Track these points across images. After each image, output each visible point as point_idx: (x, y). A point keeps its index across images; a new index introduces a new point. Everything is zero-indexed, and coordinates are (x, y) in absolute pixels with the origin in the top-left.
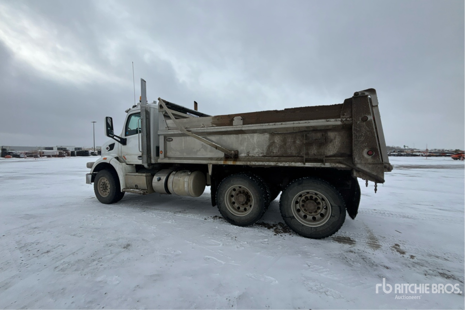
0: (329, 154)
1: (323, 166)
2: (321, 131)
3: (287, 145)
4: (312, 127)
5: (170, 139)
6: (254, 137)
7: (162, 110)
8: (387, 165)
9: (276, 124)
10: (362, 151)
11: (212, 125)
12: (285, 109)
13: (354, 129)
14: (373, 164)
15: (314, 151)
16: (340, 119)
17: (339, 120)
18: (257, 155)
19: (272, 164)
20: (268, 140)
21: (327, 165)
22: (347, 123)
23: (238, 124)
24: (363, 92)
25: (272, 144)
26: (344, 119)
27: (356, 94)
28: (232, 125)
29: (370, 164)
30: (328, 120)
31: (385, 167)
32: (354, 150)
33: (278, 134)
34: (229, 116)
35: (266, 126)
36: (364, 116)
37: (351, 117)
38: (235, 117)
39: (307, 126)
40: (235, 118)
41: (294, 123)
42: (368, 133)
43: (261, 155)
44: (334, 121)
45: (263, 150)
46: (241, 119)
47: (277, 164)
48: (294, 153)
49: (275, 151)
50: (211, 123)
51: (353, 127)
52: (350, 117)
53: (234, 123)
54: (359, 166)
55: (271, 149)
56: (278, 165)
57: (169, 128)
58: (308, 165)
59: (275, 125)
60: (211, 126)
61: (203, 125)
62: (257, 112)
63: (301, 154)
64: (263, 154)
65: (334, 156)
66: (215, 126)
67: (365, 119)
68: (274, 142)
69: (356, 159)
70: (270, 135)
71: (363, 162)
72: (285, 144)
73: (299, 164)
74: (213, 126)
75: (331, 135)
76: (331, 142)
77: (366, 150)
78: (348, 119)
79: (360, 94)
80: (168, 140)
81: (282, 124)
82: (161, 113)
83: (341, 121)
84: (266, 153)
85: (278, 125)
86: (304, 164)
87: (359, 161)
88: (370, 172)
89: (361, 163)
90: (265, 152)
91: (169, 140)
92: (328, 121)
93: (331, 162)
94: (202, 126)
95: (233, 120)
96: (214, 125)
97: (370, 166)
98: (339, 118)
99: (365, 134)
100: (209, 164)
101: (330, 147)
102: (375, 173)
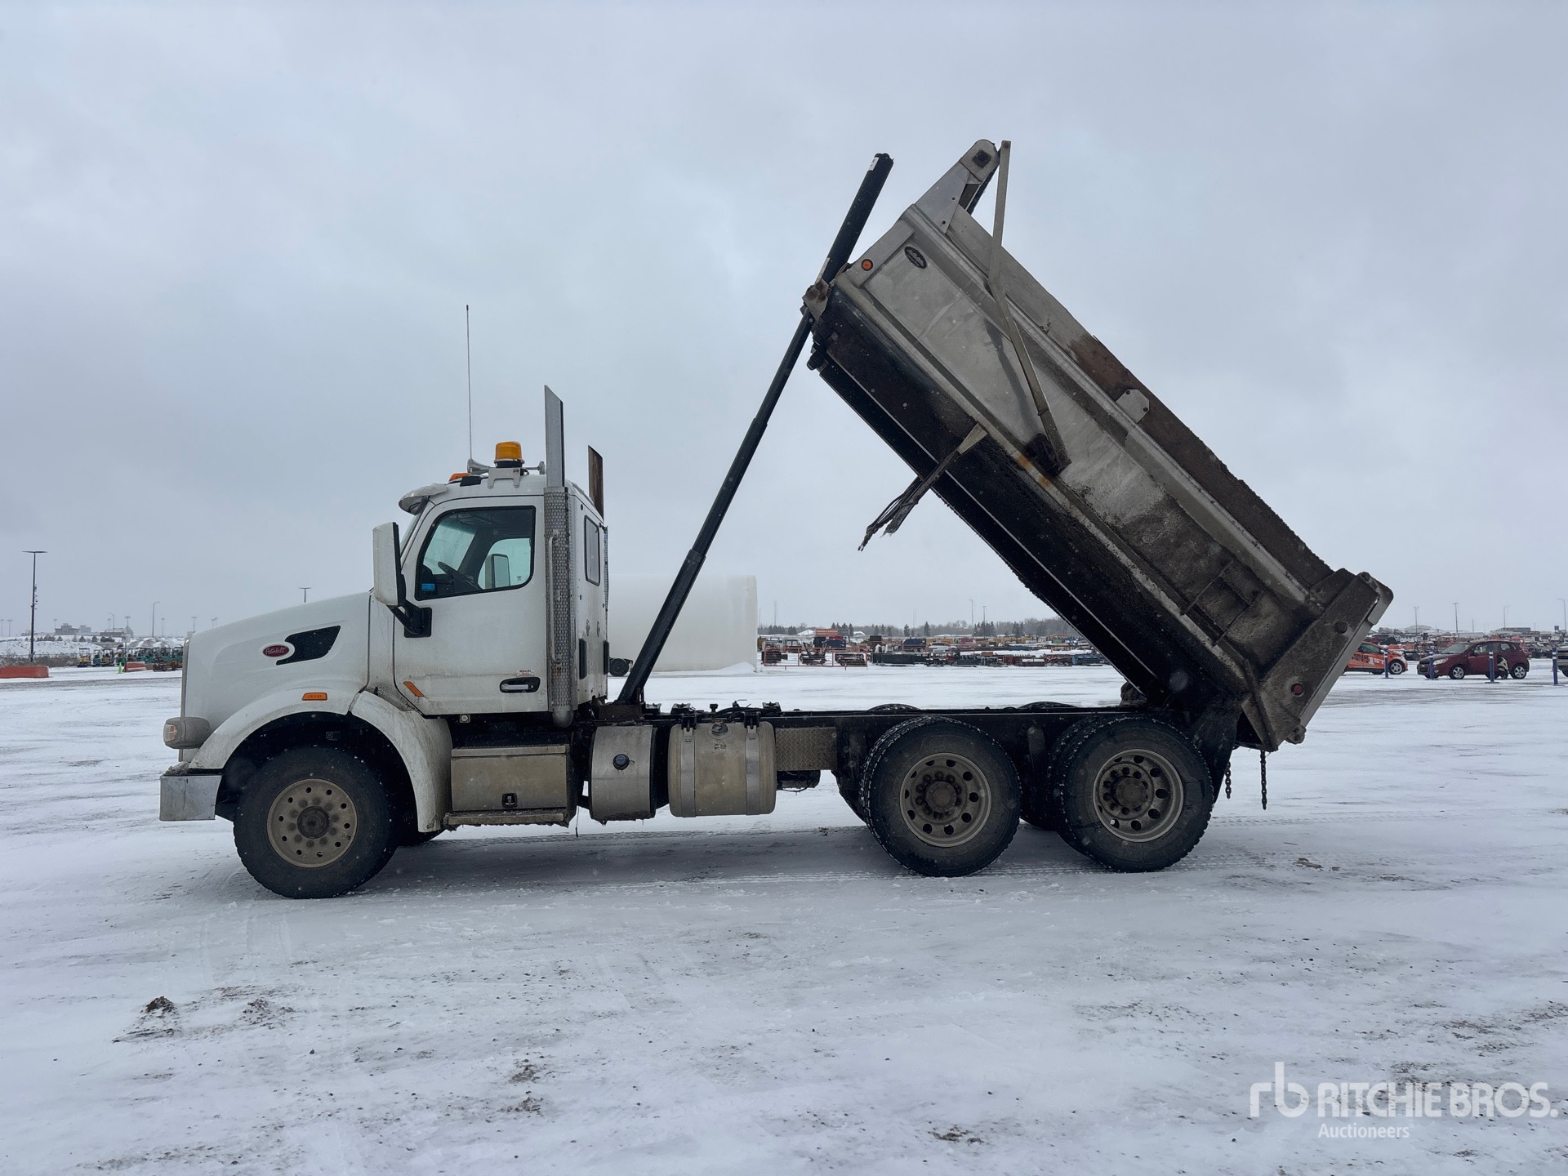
0: (1232, 635)
1: (1208, 645)
2: (1259, 582)
3: (1179, 549)
4: (1254, 558)
5: (919, 255)
6: (1131, 468)
7: (974, 168)
8: (1301, 729)
9: (1202, 491)
10: (1290, 676)
11: (1069, 349)
12: (1242, 482)
13: (1312, 630)
14: (1286, 710)
15: (1213, 606)
16: (1307, 593)
17: (1304, 593)
18: (1101, 513)
19: (1124, 559)
20: (1153, 503)
21: (1217, 651)
22: (1312, 608)
23: (1128, 409)
24: (1377, 584)
25: (1150, 520)
26: (1312, 599)
27: (1365, 575)
28: (1115, 401)
29: (1281, 706)
30: (1289, 575)
31: (1296, 731)
32: (1280, 664)
33: (1183, 513)
34: (1126, 373)
35: (1178, 475)
36: (1344, 621)
37: (1326, 605)
38: (1137, 391)
39: (1249, 550)
40: (1134, 393)
41: (1233, 523)
42: (1325, 654)
43: (1109, 520)
44: (1297, 587)
45: (1123, 515)
46: (1145, 410)
47: (1133, 567)
48: (1178, 578)
49: (1148, 539)
50: (1073, 342)
51: (1314, 624)
52: (1323, 605)
53: (1124, 400)
54: (1263, 696)
55: (1142, 527)
56: (1133, 570)
57: (950, 233)
58: (1186, 621)
59: (1200, 490)
60: (1066, 347)
61: (1048, 325)
62: (1188, 429)
63: (1188, 590)
64: (1116, 522)
65: (1237, 646)
66: (1075, 359)
67: (1340, 629)
68: (1160, 520)
69: (1269, 680)
70: (1164, 499)
71: (1275, 694)
72: (1178, 545)
73: (1172, 607)
74: (1068, 353)
75: (1266, 605)
76: (1255, 617)
77: (1295, 679)
78: (1318, 604)
79: (1370, 581)
80: (910, 252)
81: (1212, 502)
82: (966, 172)
83: (1307, 598)
84: (1125, 526)
85: (1204, 499)
86: (1182, 614)
87: (1270, 688)
88: (1270, 719)
89: (1270, 694)
90: (1126, 520)
91: (915, 255)
92: (1288, 577)
93: (1225, 650)
94: (1044, 324)
95: (1126, 389)
96: (1073, 354)
97: (1278, 710)
98: (1308, 589)
99: (1319, 651)
100: (981, 425)
101: (1246, 624)
102: (1274, 727)
